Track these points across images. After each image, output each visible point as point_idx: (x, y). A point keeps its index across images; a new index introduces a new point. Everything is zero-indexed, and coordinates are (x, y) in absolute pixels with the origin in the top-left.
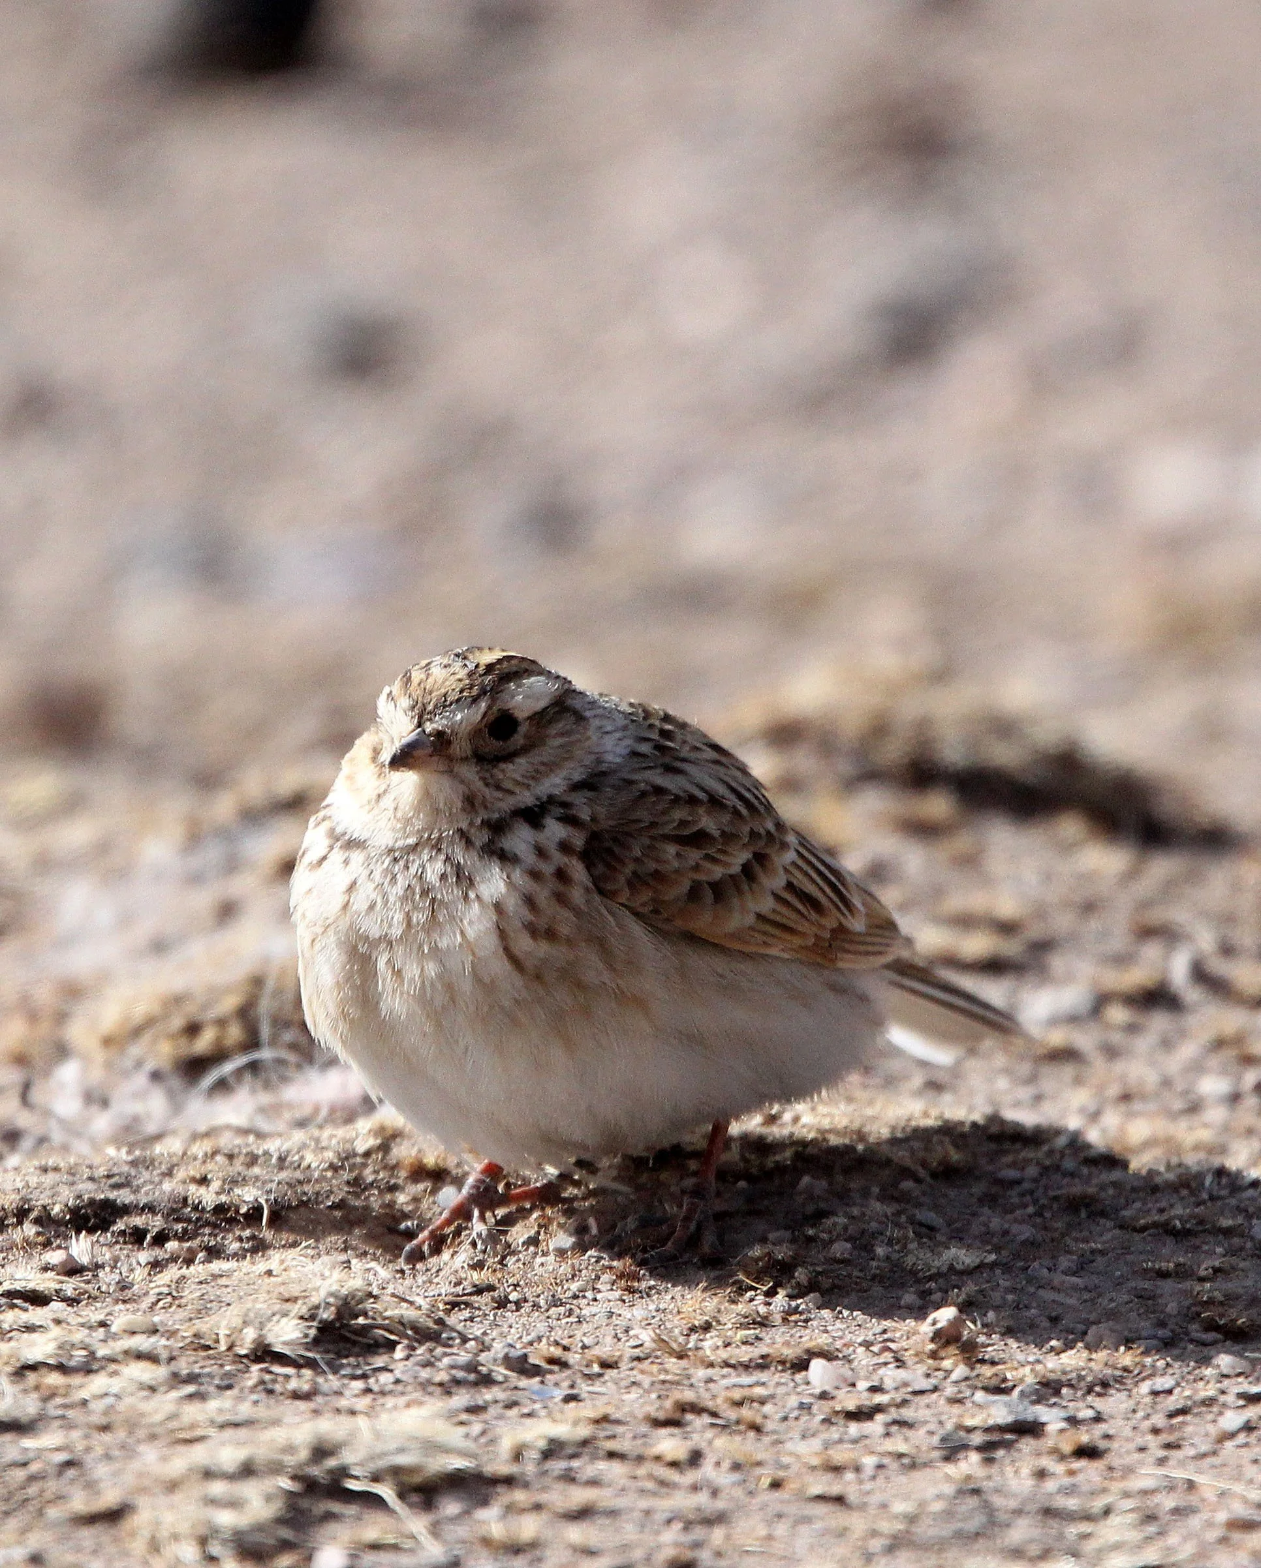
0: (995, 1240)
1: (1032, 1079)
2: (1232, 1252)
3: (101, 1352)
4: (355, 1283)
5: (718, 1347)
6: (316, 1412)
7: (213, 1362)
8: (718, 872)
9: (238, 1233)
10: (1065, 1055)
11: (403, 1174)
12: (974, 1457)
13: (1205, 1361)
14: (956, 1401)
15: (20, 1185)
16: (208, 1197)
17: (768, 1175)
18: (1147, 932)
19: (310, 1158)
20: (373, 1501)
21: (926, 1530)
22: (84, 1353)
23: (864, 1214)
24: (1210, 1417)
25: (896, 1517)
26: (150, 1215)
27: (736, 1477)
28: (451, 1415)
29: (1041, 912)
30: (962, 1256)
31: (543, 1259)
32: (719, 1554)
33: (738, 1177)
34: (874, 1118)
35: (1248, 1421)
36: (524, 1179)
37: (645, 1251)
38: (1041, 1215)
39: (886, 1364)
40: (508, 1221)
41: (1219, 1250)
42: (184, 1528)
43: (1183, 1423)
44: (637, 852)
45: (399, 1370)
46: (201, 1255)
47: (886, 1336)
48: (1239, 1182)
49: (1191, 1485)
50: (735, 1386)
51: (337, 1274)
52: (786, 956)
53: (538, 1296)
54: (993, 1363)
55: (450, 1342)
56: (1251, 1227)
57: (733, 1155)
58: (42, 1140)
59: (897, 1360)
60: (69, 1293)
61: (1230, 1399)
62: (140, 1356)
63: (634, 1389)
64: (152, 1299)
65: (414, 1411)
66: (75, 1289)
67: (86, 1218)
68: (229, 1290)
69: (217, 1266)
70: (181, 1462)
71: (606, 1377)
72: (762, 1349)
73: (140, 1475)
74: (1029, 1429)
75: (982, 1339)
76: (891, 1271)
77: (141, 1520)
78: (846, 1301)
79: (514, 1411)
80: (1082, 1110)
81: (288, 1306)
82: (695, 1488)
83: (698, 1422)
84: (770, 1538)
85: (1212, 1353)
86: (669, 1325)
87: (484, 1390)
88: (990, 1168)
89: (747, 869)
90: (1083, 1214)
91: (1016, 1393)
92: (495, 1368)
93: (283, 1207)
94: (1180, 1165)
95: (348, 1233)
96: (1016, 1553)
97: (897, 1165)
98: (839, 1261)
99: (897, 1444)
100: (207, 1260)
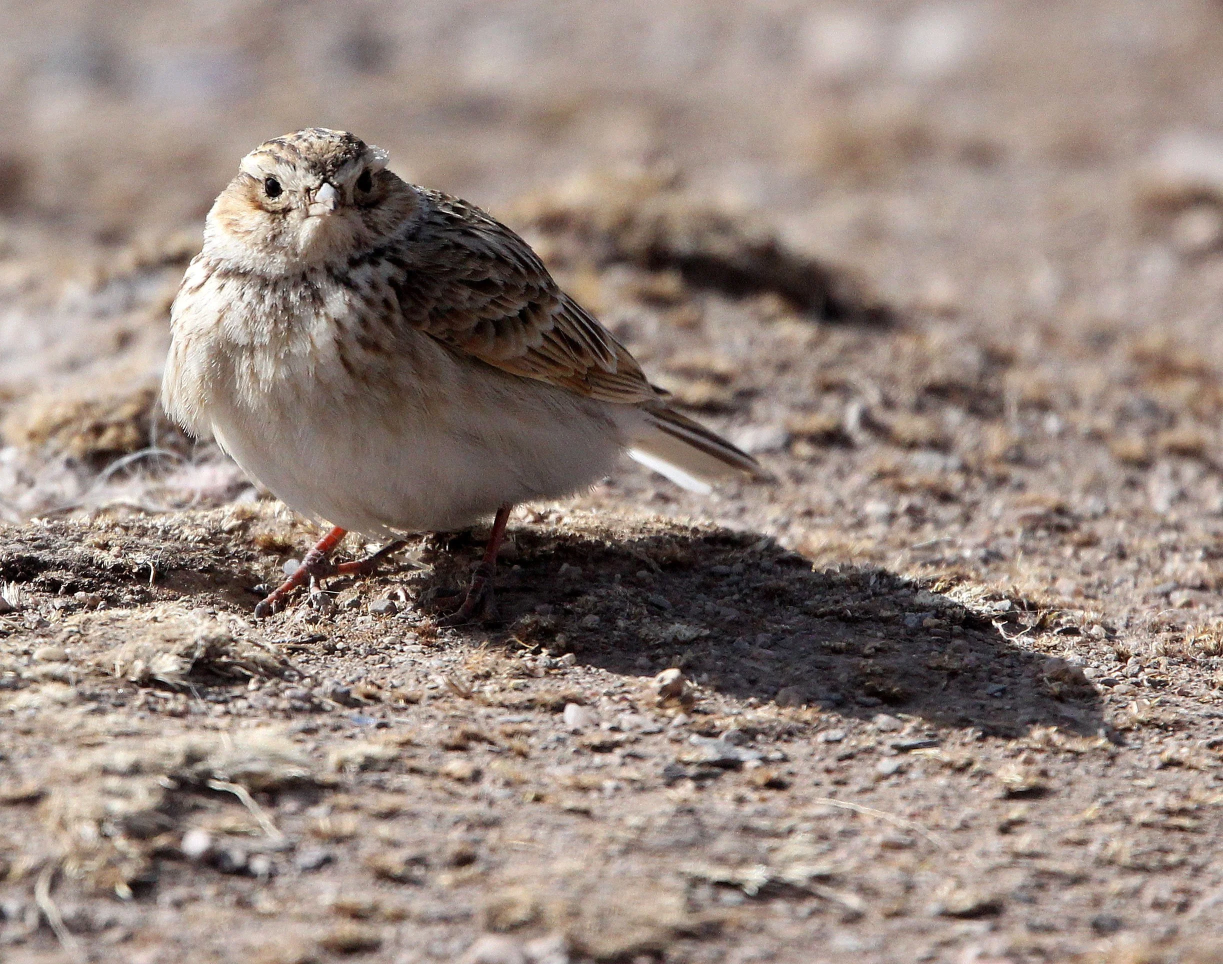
0: (709, 619)
1: (738, 496)
2: (889, 636)
3: (26, 674)
4: (220, 630)
5: (495, 692)
6: (188, 728)
7: (109, 685)
8: (501, 314)
9: (130, 587)
11: (258, 548)
12: (690, 785)
13: (868, 718)
14: (676, 741)
16: (109, 559)
17: (536, 561)
18: (828, 388)
19: (187, 532)
20: (230, 798)
21: (652, 839)
22: (12, 674)
23: (608, 594)
24: (870, 762)
25: (628, 828)
26: (64, 571)
27: (507, 791)
29: (747, 368)
30: (683, 630)
31: (363, 618)
32: (493, 850)
33: (514, 561)
34: (619, 521)
35: (899, 766)
36: (350, 555)
37: (441, 614)
38: (744, 601)
39: (623, 710)
40: (337, 587)
41: (880, 634)
42: (86, 811)
43: (848, 765)
45: (252, 698)
46: (102, 603)
47: (624, 689)
48: (896, 583)
49: (855, 814)
50: (508, 721)
51: (207, 623)
53: (359, 646)
54: (705, 713)
55: (291, 679)
56: (904, 618)
57: (511, 544)
59: (632, 707)
60: (1, 628)
61: (886, 748)
62: (55, 679)
63: (431, 720)
64: (64, 635)
65: (262, 731)
66: (5, 625)
67: (15, 571)
68: (124, 631)
69: (114, 612)
70: (85, 761)
71: (410, 711)
72: (530, 694)
73: (54, 769)
74: (732, 765)
75: (697, 694)
76: (629, 639)
77: (54, 803)
78: (594, 661)
79: (338, 734)
80: (775, 521)
81: (169, 645)
82: (476, 799)
83: (479, 748)
84: (532, 840)
85: (873, 713)
86: (458, 673)
87: (316, 716)
88: (706, 563)
89: (523, 315)
90: (777, 603)
91: (722, 737)
92: (325, 700)
93: (165, 569)
94: (851, 567)
95: (214, 592)
96: (721, 860)
97: (636, 558)
98: (590, 630)
99: (631, 772)
100: (107, 608)
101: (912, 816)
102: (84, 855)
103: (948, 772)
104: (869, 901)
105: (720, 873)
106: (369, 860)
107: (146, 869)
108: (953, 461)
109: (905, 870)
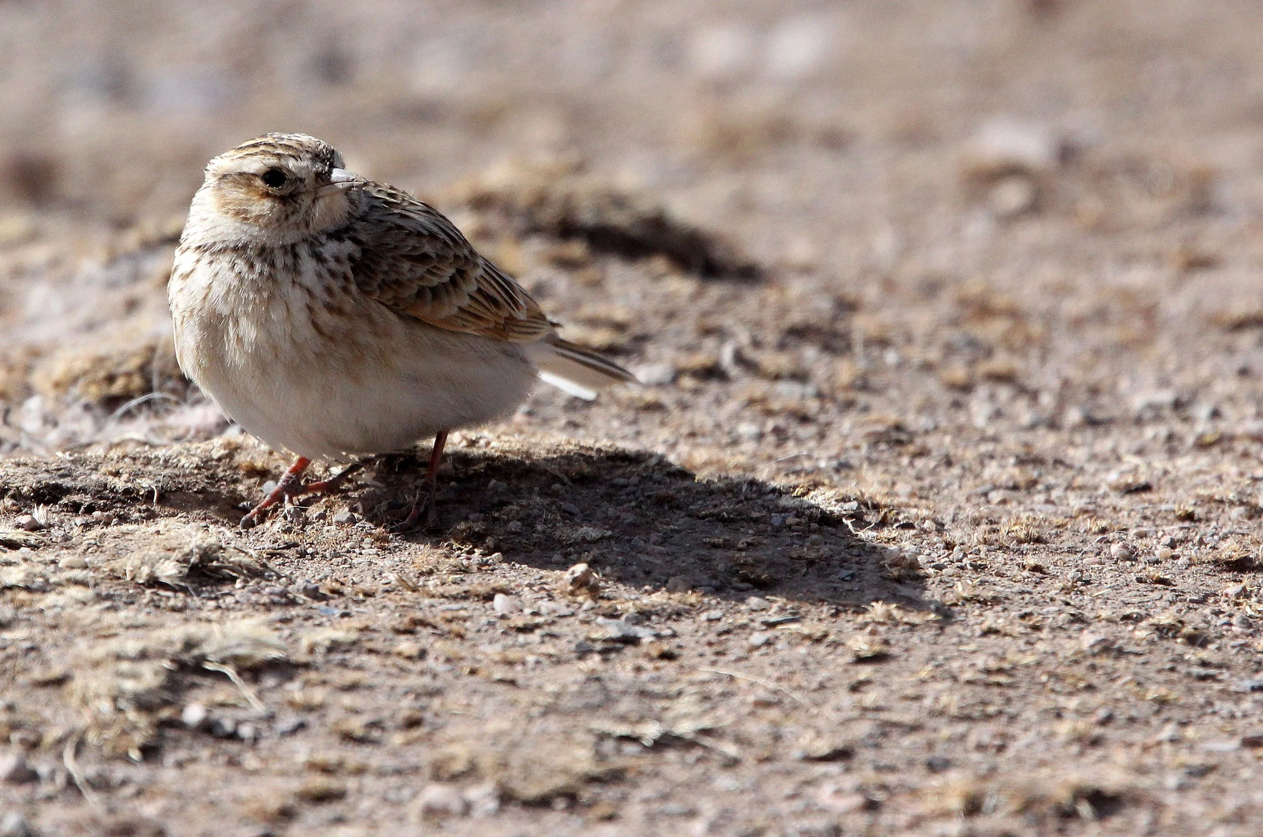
0: (611, 522)
1: (635, 422)
2: (758, 533)
3: (53, 580)
4: (211, 540)
5: (437, 586)
6: (186, 620)
7: (121, 587)
9: (138, 507)
10: (655, 407)
11: (242, 472)
12: (597, 658)
13: (742, 600)
14: (586, 622)
15: (2, 474)
16: (120, 484)
17: (469, 478)
18: (707, 332)
19: (183, 461)
20: (221, 677)
21: (567, 703)
22: (41, 580)
23: (529, 504)
24: (744, 636)
25: (547, 694)
26: (83, 495)
27: (448, 666)
28: (270, 624)
29: (641, 318)
30: (590, 532)
31: (329, 528)
32: (436, 715)
33: (451, 479)
34: (536, 444)
35: (767, 639)
37: (392, 524)
38: (640, 507)
39: (542, 598)
40: (307, 503)
41: (750, 532)
42: (103, 690)
43: (727, 639)
45: (239, 595)
46: (115, 520)
47: (542, 581)
48: (764, 490)
49: (732, 679)
50: (448, 610)
51: (200, 534)
53: (325, 551)
54: (609, 599)
55: (270, 579)
56: (771, 518)
57: (448, 466)
58: (15, 446)
59: (549, 596)
60: (33, 542)
61: (757, 625)
62: (77, 582)
63: (385, 610)
64: (84, 547)
65: (247, 621)
66: (36, 540)
67: (44, 495)
68: (133, 543)
69: (125, 527)
70: (102, 649)
71: (367, 602)
72: (465, 587)
73: (77, 657)
74: (631, 641)
75: (602, 584)
76: (546, 540)
77: (77, 684)
78: (518, 558)
79: (310, 622)
80: (665, 442)
81: (169, 553)
82: (422, 673)
83: (424, 632)
84: (468, 705)
85: (746, 596)
86: (407, 571)
87: (291, 609)
88: (607, 477)
90: (666, 508)
91: (623, 618)
92: (298, 595)
93: (166, 491)
94: (727, 478)
95: (207, 509)
96: (623, 718)
97: (550, 474)
98: (515, 533)
99: (549, 648)
100: (119, 524)
101: (779, 679)
102: (103, 726)
103: (808, 643)
104: (744, 750)
105: (623, 729)
106: (336, 724)
107: (152, 736)
108: (810, 390)
109: (774, 724)
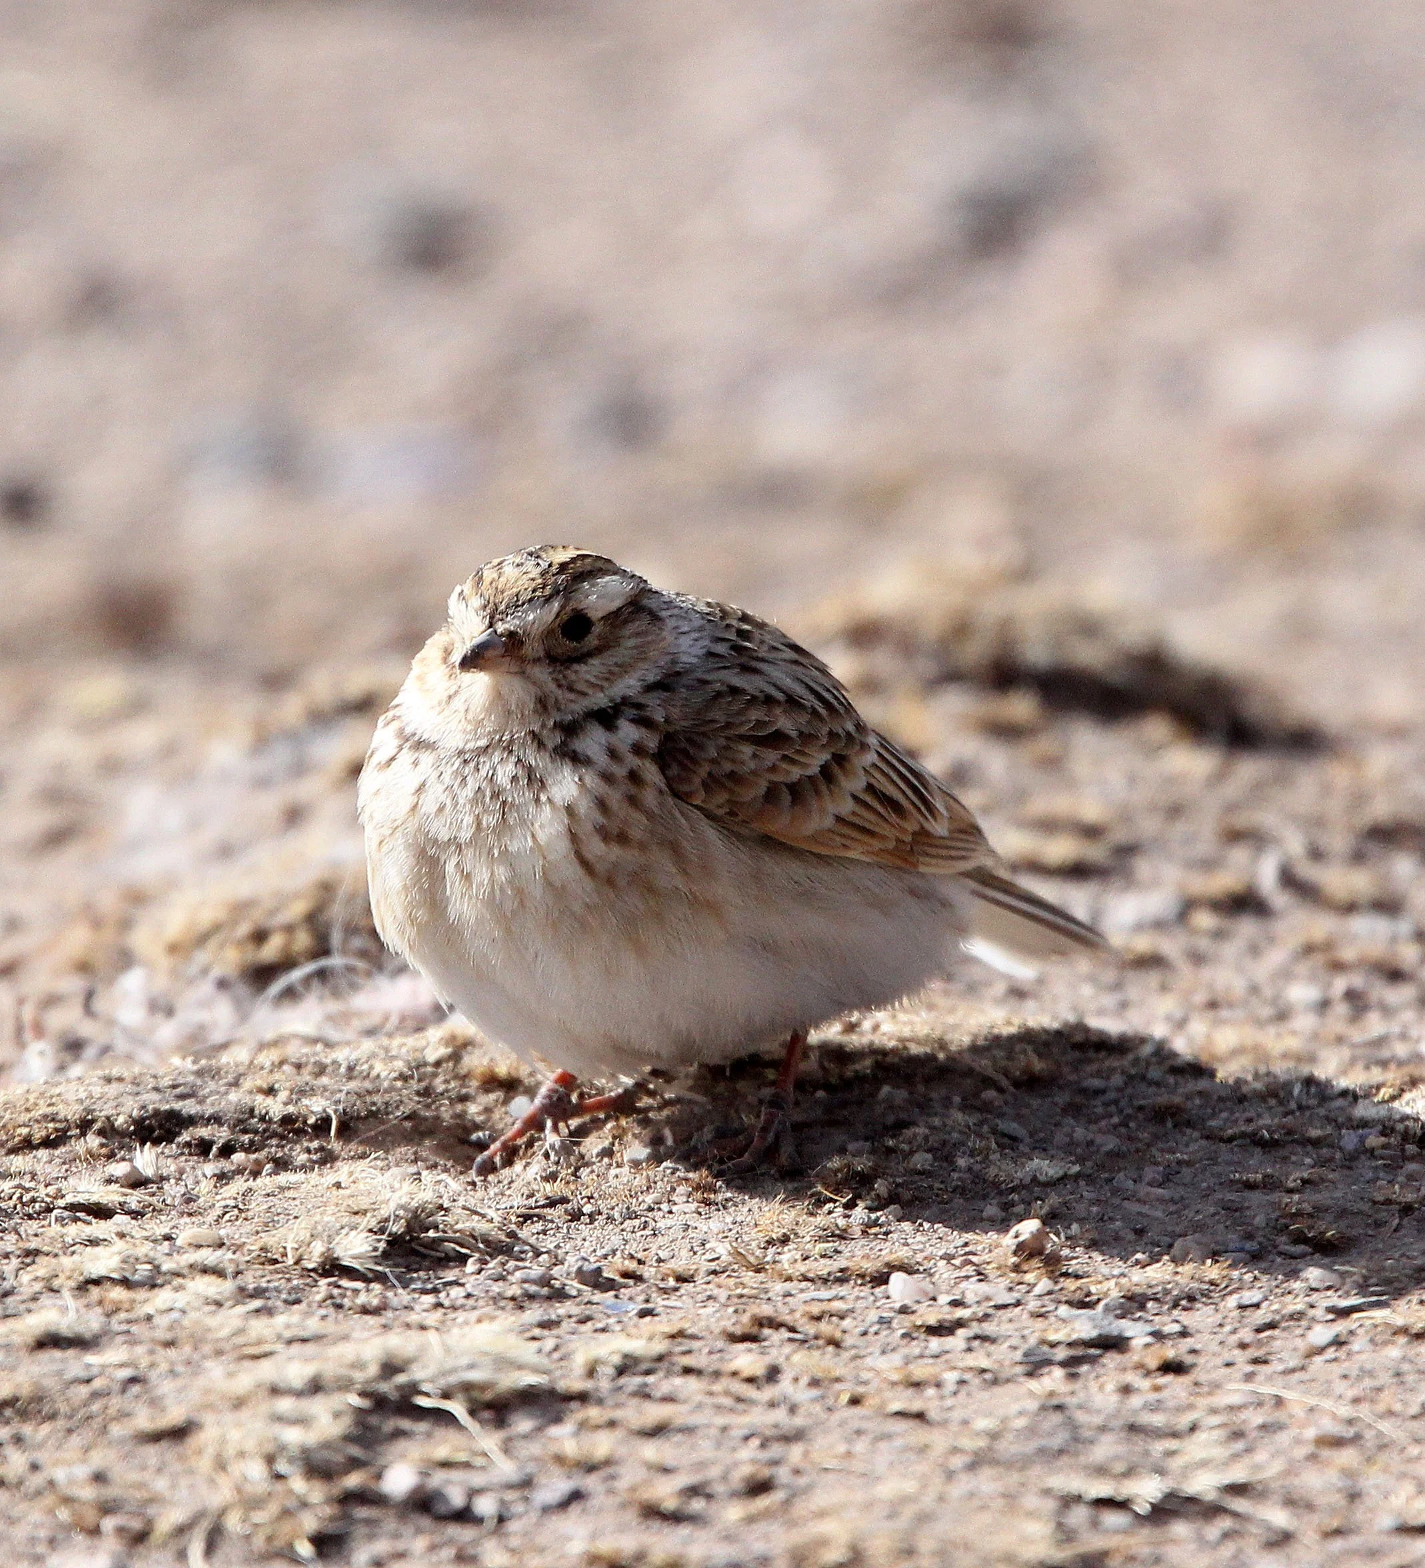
0: (1079, 1151)
1: (1117, 986)
2: (1321, 1163)
3: (166, 1266)
4: (425, 1194)
5: (796, 1261)
6: (386, 1327)
7: (280, 1276)
8: (795, 773)
9: (306, 1144)
10: (1151, 962)
11: (475, 1083)
12: (1058, 1372)
13: (1293, 1274)
14: (1040, 1315)
15: (83, 1095)
16: (276, 1108)
17: (847, 1084)
18: (1234, 836)
19: (379, 1068)
20: (443, 1417)
21: (1008, 1447)
22: (149, 1267)
23: (945, 1125)
24: (1299, 1331)
25: (978, 1434)
26: (216, 1126)
27: (815, 1392)
28: (524, 1330)
29: (1126, 816)
30: (1045, 1167)
31: (618, 1170)
32: (797, 1472)
33: (816, 1086)
34: (955, 1027)
35: (1337, 1336)
37: (721, 1162)
38: (1127, 1126)
39: (967, 1277)
40: (581, 1132)
41: (1308, 1161)
42: (250, 1445)
43: (1271, 1338)
44: (713, 753)
45: (471, 1284)
46: (268, 1166)
47: (967, 1249)
48: (1329, 1091)
49: (1279, 1402)
50: (813, 1300)
51: (407, 1187)
52: (867, 860)
53: (613, 1209)
54: (1077, 1277)
55: (523, 1256)
56: (1340, 1137)
57: (810, 1065)
58: (106, 1050)
59: (980, 1273)
60: (134, 1206)
61: (1319, 1313)
63: (710, 1303)
64: (217, 1211)
65: (486, 1326)
66: (140, 1202)
67: (151, 1129)
68: (297, 1202)
69: (284, 1178)
70: (248, 1378)
71: (682, 1291)
72: (842, 1262)
73: (207, 1391)
74: (1113, 1344)
75: (1065, 1252)
76: (973, 1182)
77: (207, 1437)
78: (927, 1213)
79: (589, 1326)
80: (1168, 1018)
81: (357, 1219)
82: (772, 1405)
83: (776, 1337)
84: (849, 1454)
85: (1302, 1266)
86: (746, 1238)
87: (558, 1305)
88: (1073, 1077)
89: (825, 771)
90: (1169, 1124)
91: (1100, 1307)
92: (568, 1282)
93: (352, 1118)
94: (1268, 1074)
95: (419, 1145)
96: (1101, 1471)
97: (979, 1074)
98: (920, 1173)
99: (980, 1359)
100: (275, 1172)
101: (1356, 1401)
102: (252, 1503)
103: (1402, 1340)
104: (1298, 1516)
105: (1102, 1489)
106: (633, 1489)
107: (332, 1519)
108: (1404, 927)
109: (1348, 1473)
